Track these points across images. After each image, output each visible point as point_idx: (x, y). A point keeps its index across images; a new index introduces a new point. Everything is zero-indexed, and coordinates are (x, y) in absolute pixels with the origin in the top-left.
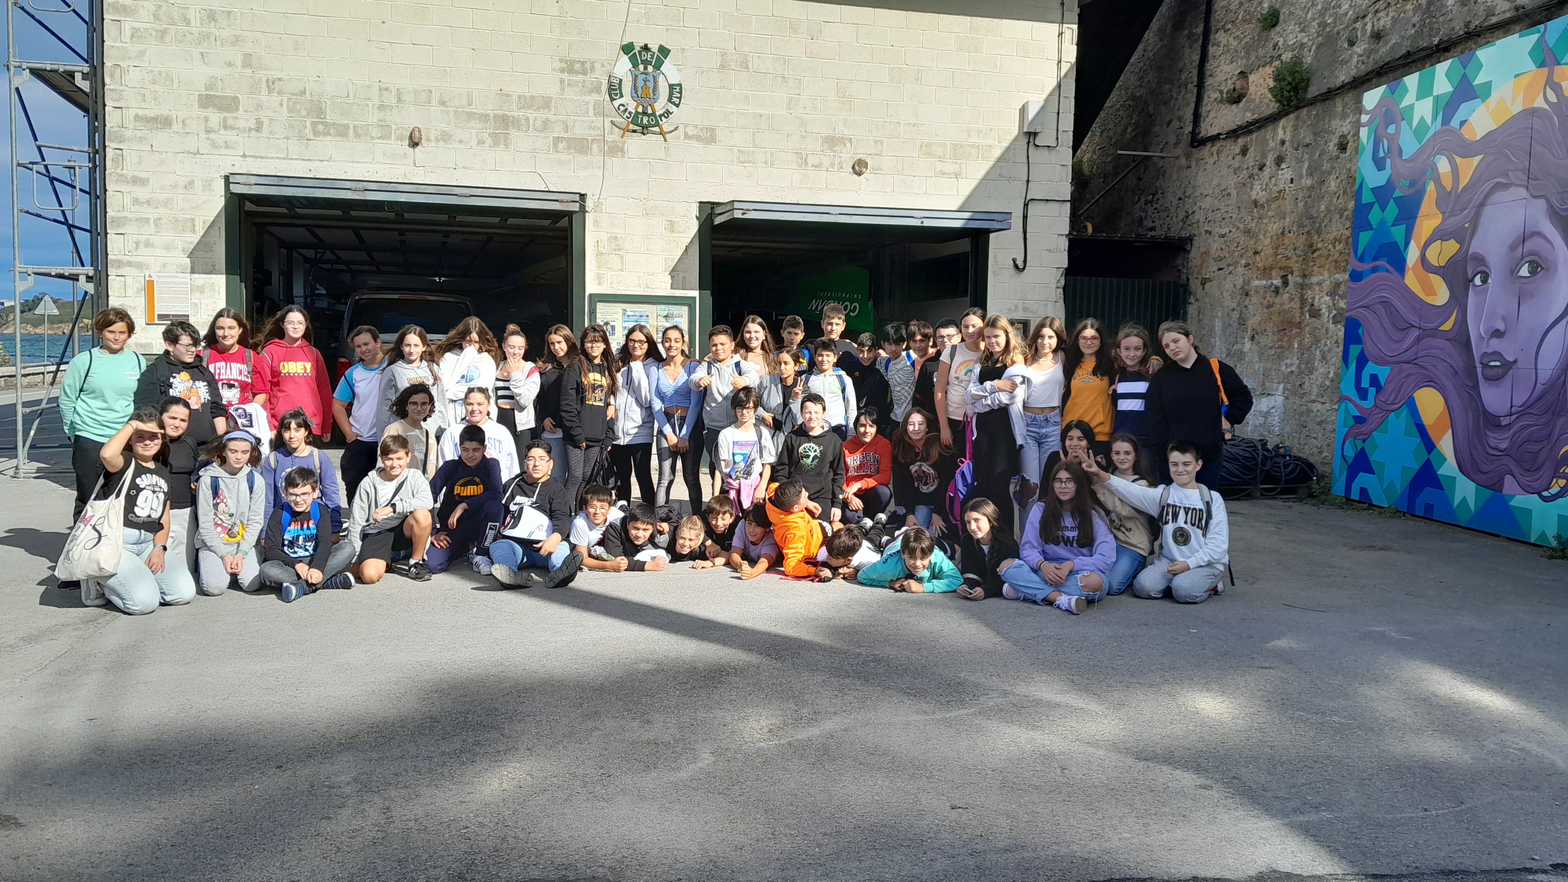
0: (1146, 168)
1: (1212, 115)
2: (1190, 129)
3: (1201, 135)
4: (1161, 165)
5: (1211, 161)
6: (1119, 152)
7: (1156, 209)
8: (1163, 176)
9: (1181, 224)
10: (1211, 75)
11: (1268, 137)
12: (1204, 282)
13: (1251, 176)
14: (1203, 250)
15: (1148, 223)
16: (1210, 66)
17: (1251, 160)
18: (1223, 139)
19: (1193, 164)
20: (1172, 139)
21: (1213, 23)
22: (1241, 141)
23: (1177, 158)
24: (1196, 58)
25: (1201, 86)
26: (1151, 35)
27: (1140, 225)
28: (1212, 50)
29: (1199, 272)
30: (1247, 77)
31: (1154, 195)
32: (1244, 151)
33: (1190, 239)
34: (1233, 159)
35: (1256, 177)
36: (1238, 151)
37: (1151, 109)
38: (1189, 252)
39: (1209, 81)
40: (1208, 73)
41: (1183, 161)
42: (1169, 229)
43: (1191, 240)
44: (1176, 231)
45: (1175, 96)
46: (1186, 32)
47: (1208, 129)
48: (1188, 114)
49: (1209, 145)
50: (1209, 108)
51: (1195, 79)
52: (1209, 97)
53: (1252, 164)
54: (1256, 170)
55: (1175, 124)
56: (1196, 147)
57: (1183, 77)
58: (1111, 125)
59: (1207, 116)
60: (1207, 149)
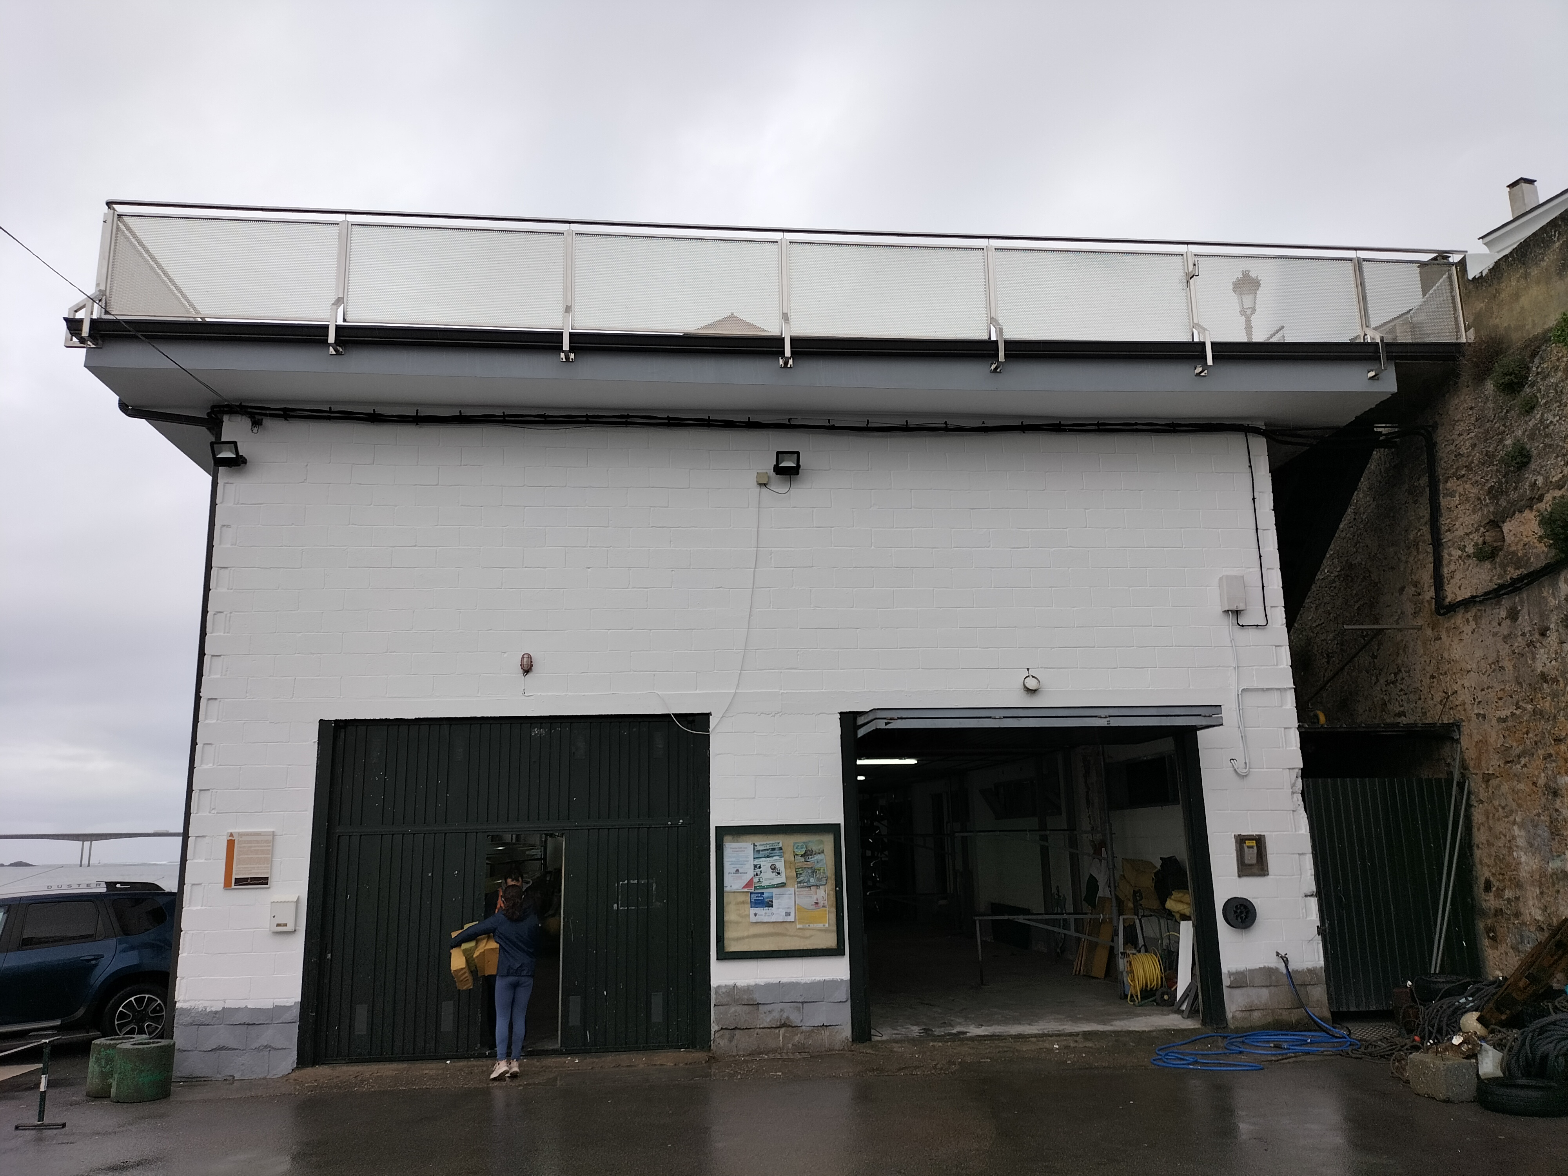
0: (1380, 644)
1: (1458, 576)
2: (1432, 593)
3: (1448, 600)
4: (1399, 638)
5: (1468, 629)
6: (1345, 627)
7: (1402, 690)
8: (1404, 651)
9: (1440, 707)
10: (1449, 530)
11: (1545, 594)
12: (1487, 778)
13: (1531, 644)
14: (1477, 737)
15: (1395, 708)
16: (1445, 521)
17: (1525, 624)
18: (1480, 602)
19: (1444, 635)
20: (1409, 608)
21: (1440, 471)
22: (1506, 602)
23: (1420, 628)
24: (1425, 512)
25: (1437, 544)
26: (1361, 495)
27: (1383, 710)
28: (1444, 502)
29: (1479, 766)
30: (1501, 528)
31: (1396, 674)
32: (1513, 615)
33: (1456, 726)
34: (1500, 624)
35: (1538, 645)
36: (1503, 614)
37: (1374, 577)
38: (1458, 741)
39: (1447, 537)
40: (1444, 528)
41: (1429, 632)
42: (1424, 714)
43: (1458, 727)
44: (1435, 715)
45: (1403, 558)
46: (1406, 486)
47: (1456, 591)
48: (1426, 576)
49: (1461, 611)
50: (1452, 567)
51: (1428, 537)
52: (1450, 555)
53: (1527, 629)
54: (1537, 636)
55: (1410, 590)
56: (1444, 614)
57: (1411, 537)
58: (1327, 599)
59: (1452, 577)
60: (1458, 619)
